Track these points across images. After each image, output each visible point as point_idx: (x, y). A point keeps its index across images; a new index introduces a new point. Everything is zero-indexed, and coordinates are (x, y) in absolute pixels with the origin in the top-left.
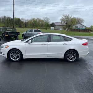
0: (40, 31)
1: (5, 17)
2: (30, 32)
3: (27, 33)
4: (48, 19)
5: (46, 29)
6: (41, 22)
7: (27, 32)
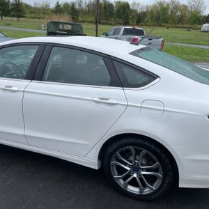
4: (200, 2)
5: (190, 29)
6: (180, 10)
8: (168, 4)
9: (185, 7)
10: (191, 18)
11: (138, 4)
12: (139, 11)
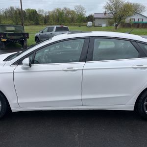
0: (66, 29)
1: (12, 8)
2: (48, 31)
3: (44, 33)
4: (82, 9)
5: (80, 26)
6: (71, 14)
7: (42, 32)
8: (62, 10)
9: (73, 12)
10: (79, 19)
11: (43, 11)
12: (44, 15)
